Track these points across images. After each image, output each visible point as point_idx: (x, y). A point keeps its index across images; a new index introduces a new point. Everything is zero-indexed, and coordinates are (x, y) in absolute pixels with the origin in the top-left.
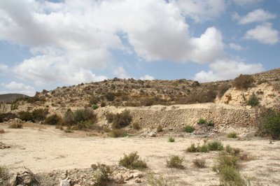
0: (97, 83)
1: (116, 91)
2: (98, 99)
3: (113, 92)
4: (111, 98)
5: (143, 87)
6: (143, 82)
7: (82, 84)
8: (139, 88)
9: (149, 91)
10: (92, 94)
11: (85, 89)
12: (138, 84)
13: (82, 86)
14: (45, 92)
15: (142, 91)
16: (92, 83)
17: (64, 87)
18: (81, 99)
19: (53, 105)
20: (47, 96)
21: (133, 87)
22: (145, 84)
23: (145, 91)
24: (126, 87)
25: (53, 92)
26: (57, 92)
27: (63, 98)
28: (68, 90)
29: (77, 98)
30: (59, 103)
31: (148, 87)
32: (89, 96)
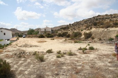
0: (90, 19)
1: (98, 21)
2: (90, 26)
3: (97, 22)
4: (95, 25)
5: (112, 18)
6: (112, 15)
7: (84, 20)
8: (109, 18)
9: (115, 19)
10: (87, 24)
11: (84, 22)
12: (110, 17)
13: (84, 21)
14: (70, 24)
15: (110, 20)
16: (88, 19)
17: (77, 22)
18: (83, 26)
19: (71, 30)
20: (71, 26)
21: (106, 18)
22: (113, 16)
23: (112, 20)
24: (103, 19)
25: (73, 24)
26: (74, 24)
27: (76, 27)
28: (78, 23)
29: (81, 26)
30: (74, 29)
31: (114, 17)
32: (86, 24)
